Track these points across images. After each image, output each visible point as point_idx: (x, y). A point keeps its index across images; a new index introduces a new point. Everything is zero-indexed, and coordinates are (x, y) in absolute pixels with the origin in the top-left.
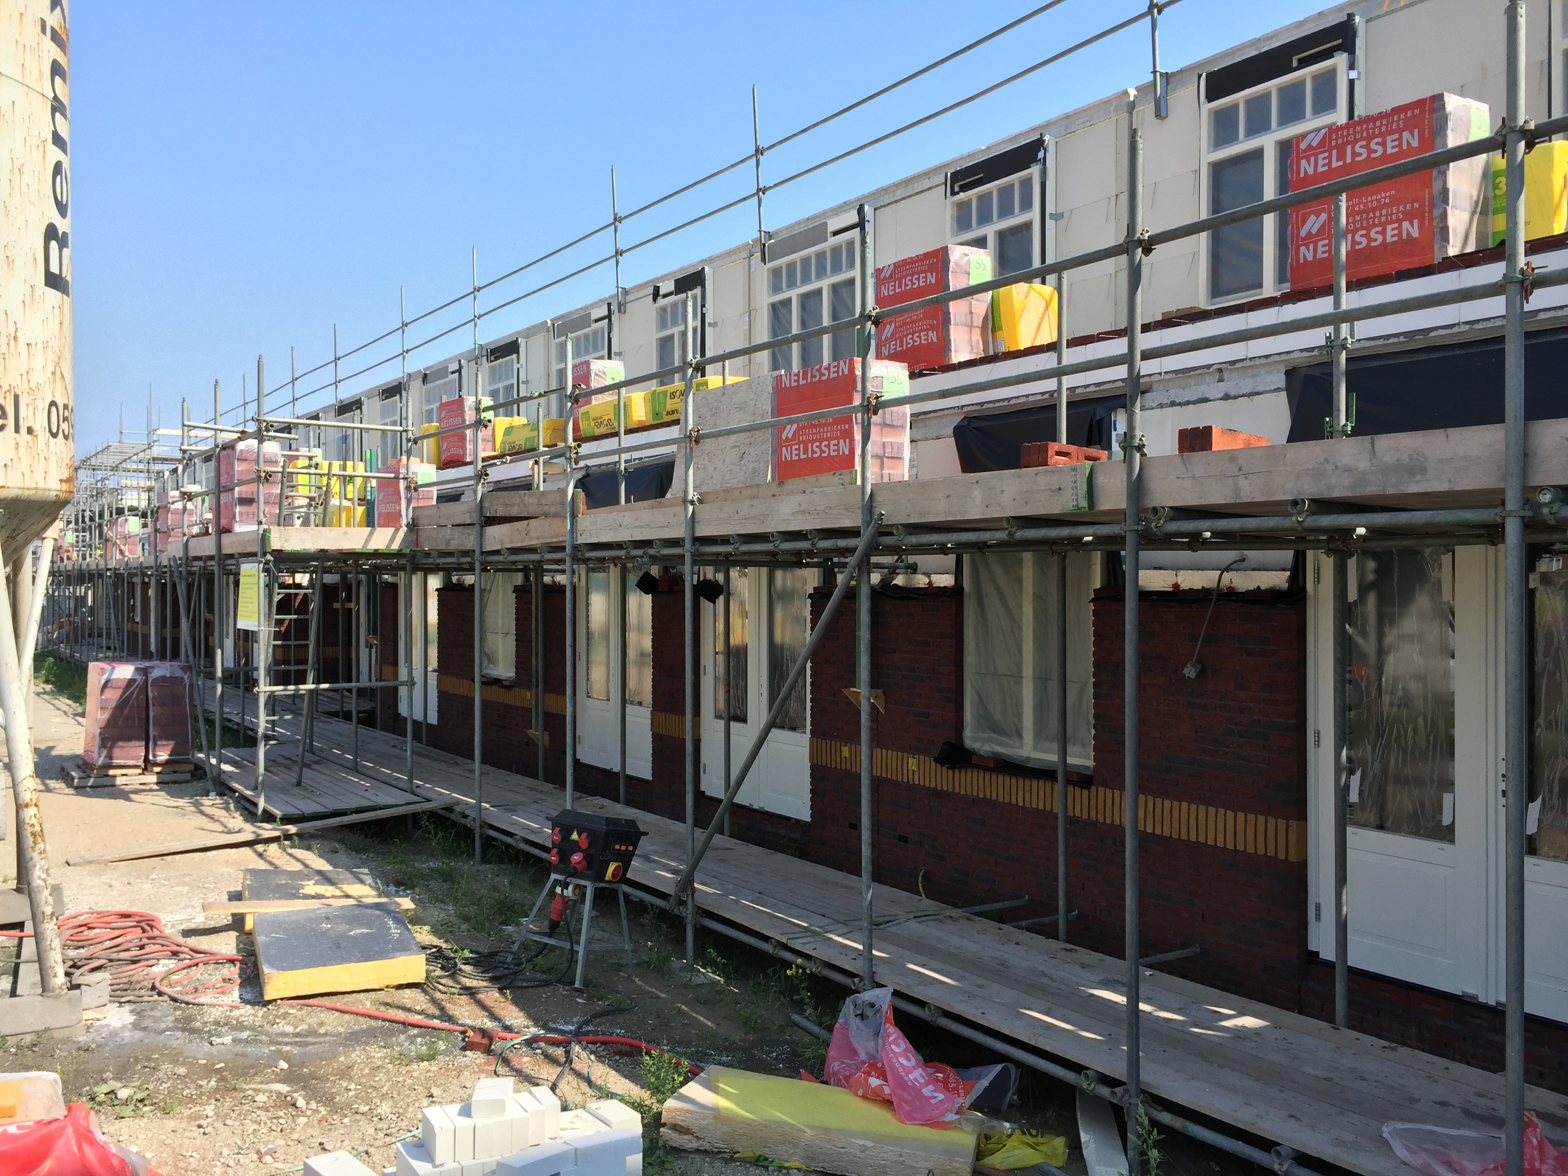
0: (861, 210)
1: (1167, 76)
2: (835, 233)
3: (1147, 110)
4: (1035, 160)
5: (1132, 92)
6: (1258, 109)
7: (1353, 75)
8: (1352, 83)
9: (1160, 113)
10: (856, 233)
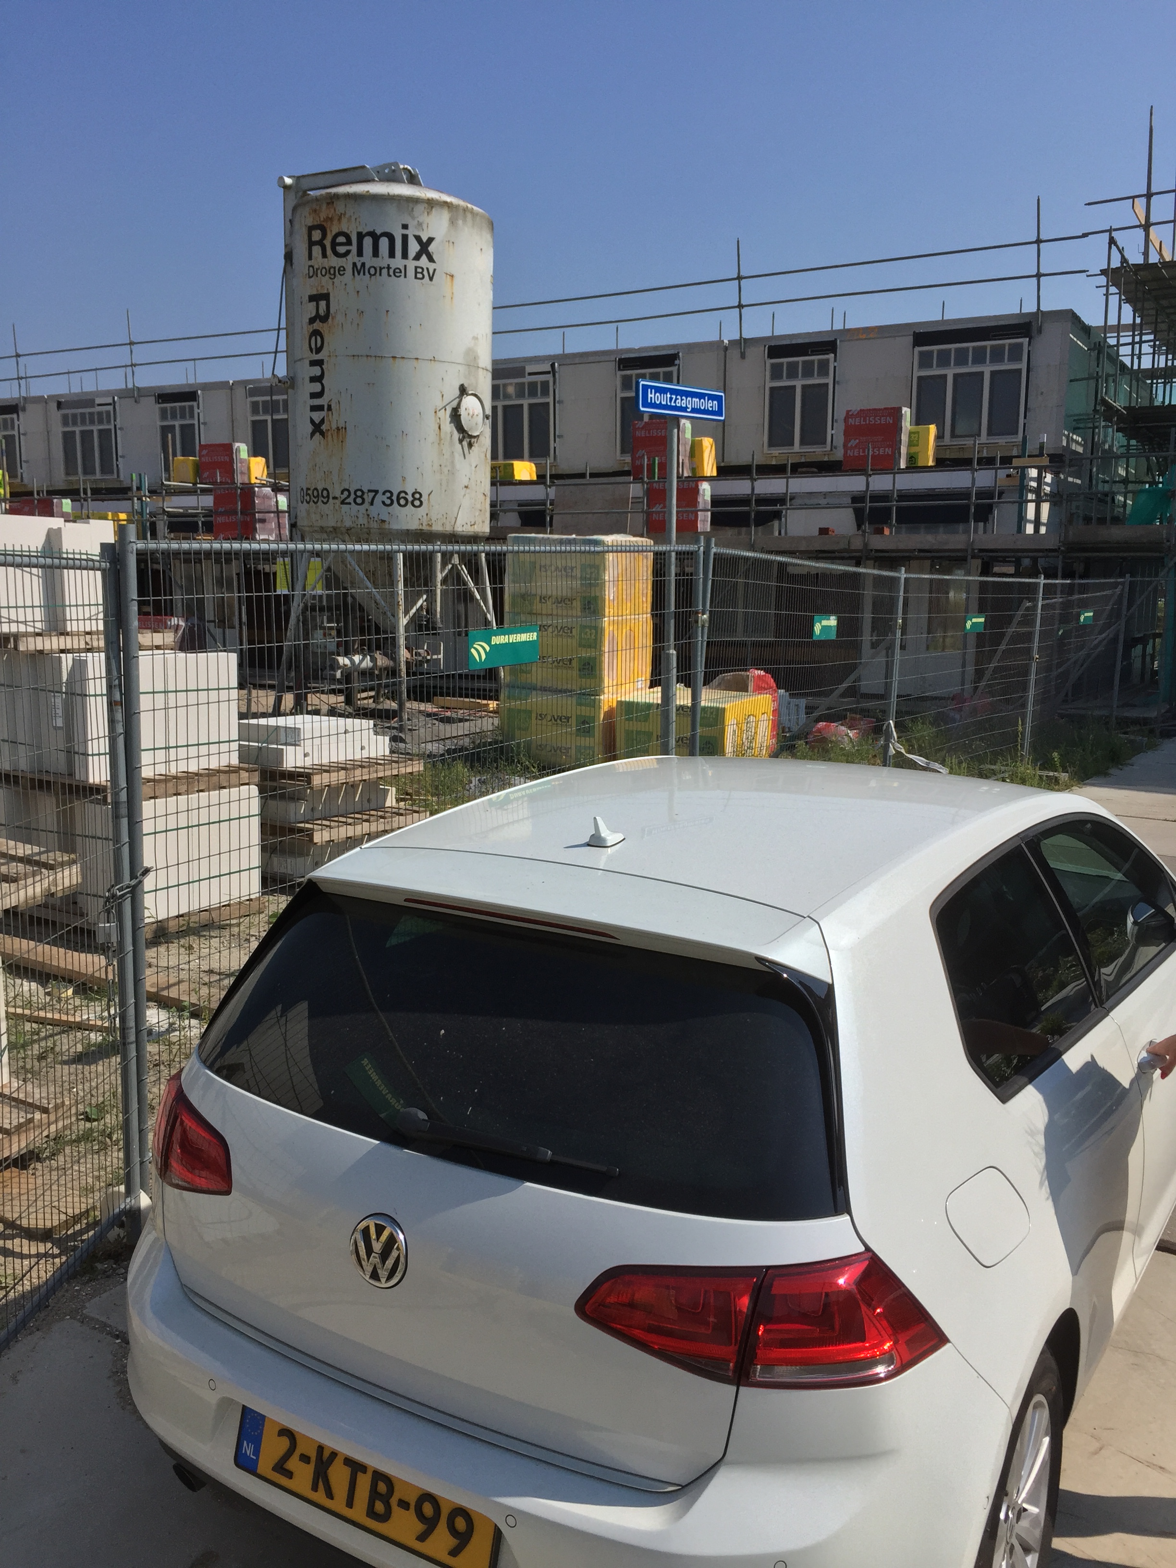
0: (553, 365)
1: (745, 339)
2: (530, 374)
3: (734, 354)
4: (674, 365)
5: (726, 341)
6: (793, 367)
7: (836, 364)
8: (835, 367)
9: (743, 356)
10: (549, 377)
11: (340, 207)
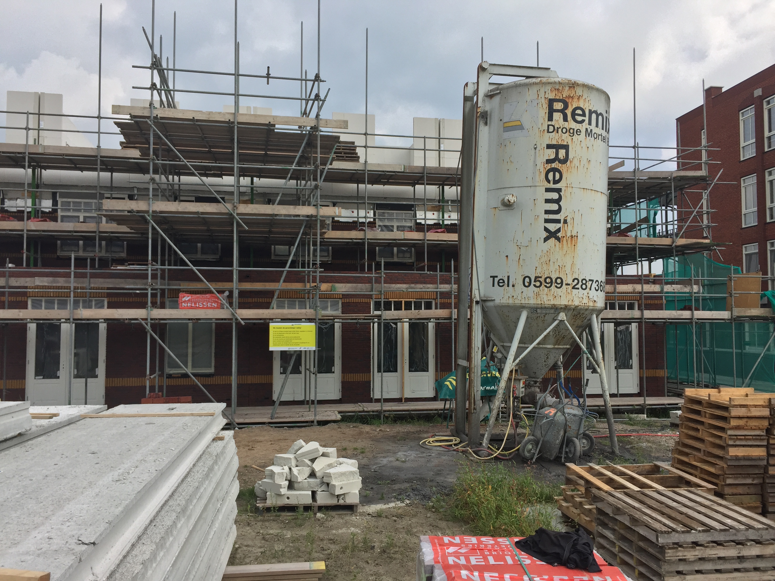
11: (579, 91)
